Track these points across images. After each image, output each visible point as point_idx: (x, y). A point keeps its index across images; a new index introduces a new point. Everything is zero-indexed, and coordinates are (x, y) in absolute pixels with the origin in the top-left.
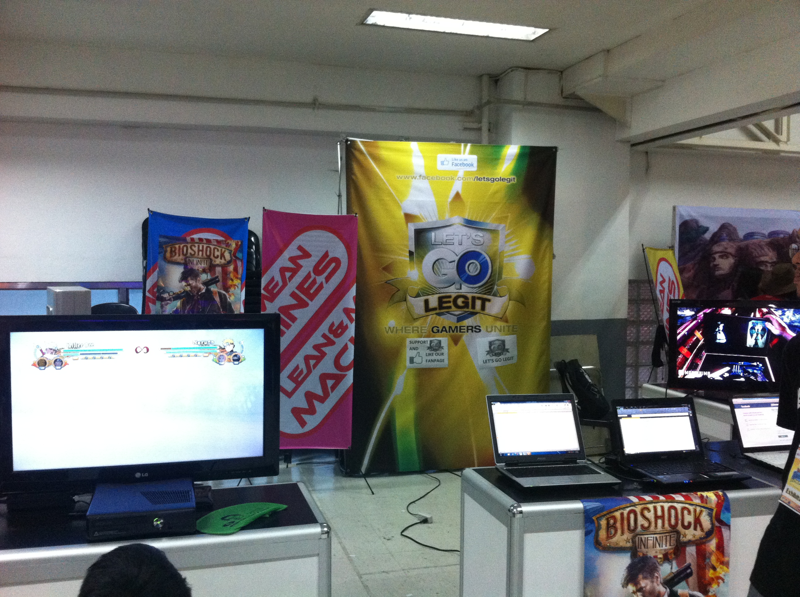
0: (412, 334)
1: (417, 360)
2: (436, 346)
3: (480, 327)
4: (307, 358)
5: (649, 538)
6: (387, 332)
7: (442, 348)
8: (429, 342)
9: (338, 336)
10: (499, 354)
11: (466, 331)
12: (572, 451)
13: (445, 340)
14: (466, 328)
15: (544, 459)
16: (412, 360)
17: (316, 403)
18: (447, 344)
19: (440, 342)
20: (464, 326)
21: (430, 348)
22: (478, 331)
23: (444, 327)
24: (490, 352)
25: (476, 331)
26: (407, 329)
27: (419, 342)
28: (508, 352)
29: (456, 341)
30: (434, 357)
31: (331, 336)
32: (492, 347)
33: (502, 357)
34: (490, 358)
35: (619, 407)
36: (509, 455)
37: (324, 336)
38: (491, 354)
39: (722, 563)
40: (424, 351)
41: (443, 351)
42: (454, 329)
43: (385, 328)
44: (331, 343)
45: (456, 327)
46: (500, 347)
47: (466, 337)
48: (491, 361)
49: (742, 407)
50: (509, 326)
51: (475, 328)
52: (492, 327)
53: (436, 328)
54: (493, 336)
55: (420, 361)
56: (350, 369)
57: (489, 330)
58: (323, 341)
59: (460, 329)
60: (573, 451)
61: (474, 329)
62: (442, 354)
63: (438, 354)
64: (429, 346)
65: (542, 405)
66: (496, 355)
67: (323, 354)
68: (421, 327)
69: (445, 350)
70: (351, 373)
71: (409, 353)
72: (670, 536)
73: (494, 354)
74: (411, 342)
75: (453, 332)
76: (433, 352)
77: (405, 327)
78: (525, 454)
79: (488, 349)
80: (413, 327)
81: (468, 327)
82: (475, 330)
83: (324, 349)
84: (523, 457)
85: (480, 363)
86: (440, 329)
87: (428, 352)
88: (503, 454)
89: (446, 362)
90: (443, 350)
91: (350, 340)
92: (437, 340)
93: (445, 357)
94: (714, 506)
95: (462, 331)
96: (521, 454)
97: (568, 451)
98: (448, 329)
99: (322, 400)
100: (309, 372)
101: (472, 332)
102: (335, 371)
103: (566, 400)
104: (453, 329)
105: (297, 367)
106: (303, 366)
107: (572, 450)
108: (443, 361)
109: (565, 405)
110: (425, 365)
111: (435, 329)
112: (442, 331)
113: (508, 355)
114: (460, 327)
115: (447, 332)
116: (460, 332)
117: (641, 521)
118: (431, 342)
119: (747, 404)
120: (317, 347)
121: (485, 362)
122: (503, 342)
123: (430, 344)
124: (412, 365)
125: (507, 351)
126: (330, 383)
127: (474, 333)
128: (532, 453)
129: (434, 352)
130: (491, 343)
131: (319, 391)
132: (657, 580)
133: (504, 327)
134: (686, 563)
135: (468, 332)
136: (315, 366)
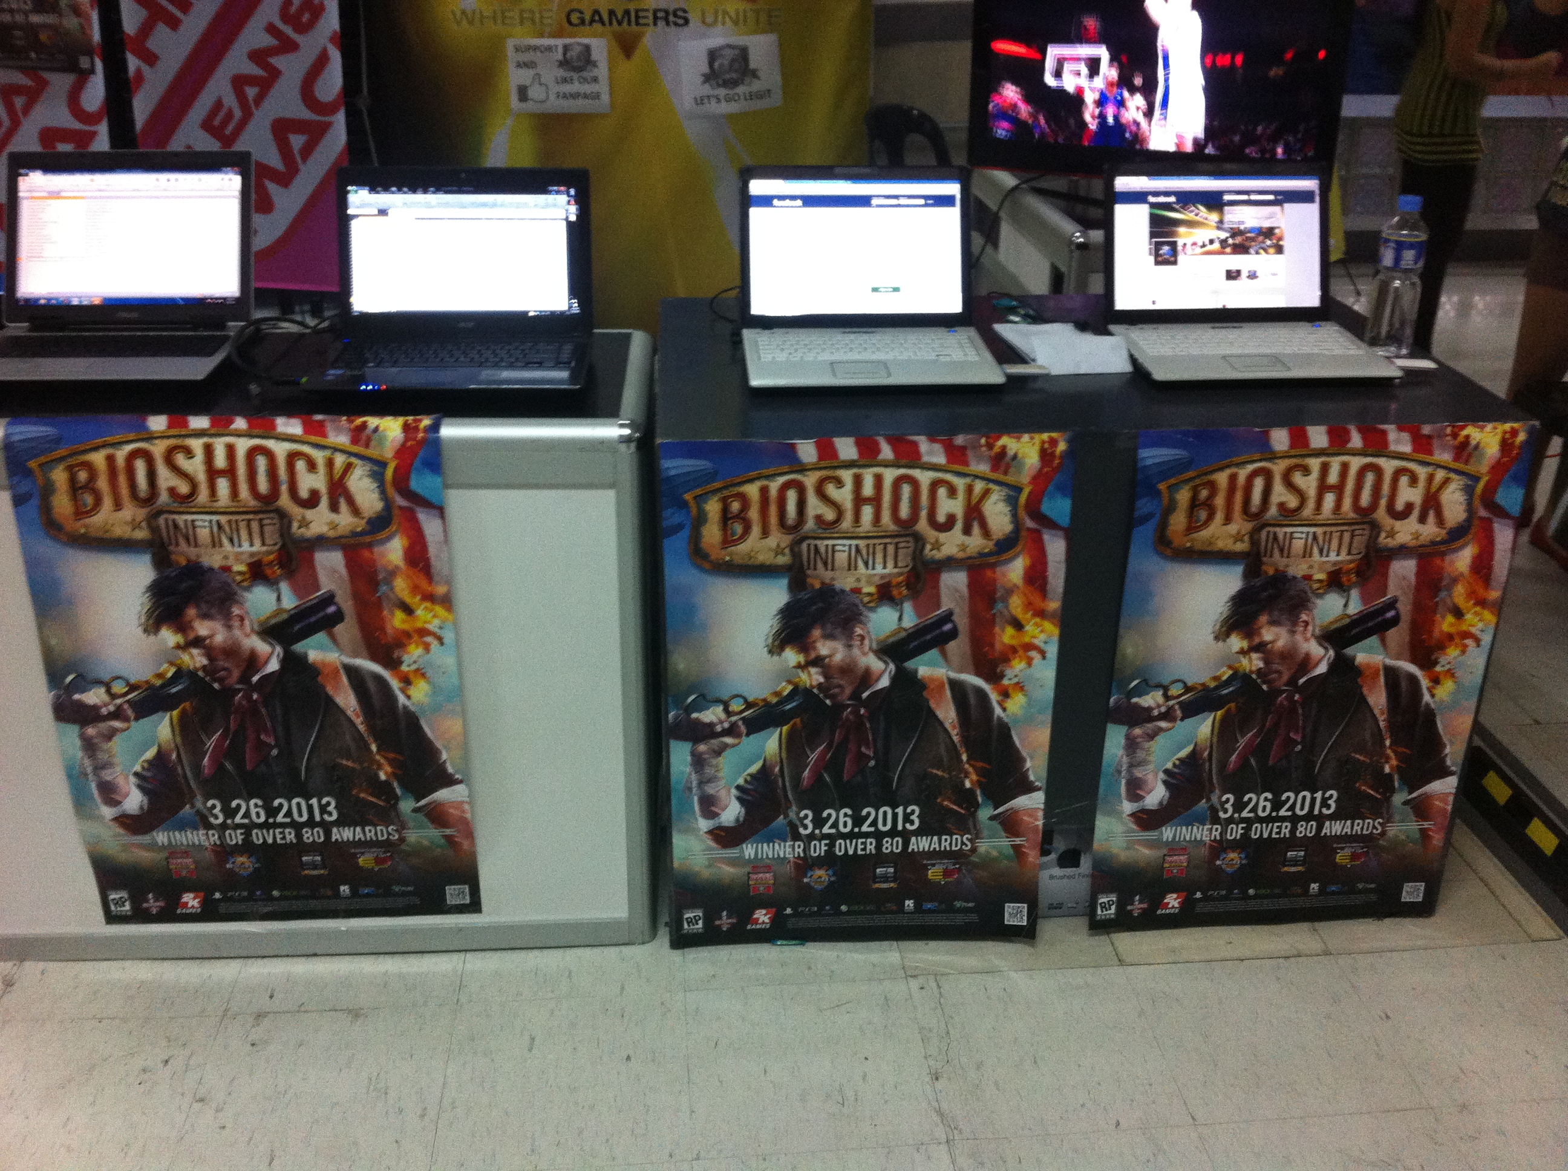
0: (518, 29)
1: (535, 92)
2: (579, 58)
3: (685, 11)
4: (239, 82)
5: (197, 523)
6: (458, 23)
7: (594, 64)
8: (560, 50)
9: (303, 28)
10: (734, 83)
11: (651, 21)
12: (217, 299)
13: (600, 46)
14: (650, 15)
15: (134, 315)
16: (523, 93)
17: (272, 187)
18: (605, 54)
19: (587, 48)
20: (647, 10)
21: (565, 63)
22: (681, 21)
23: (596, 12)
24: (711, 77)
25: (676, 24)
26: (507, 14)
27: (535, 48)
28: (758, 78)
29: (627, 46)
30: (576, 87)
31: (288, 30)
32: (716, 65)
33: (741, 90)
34: (711, 92)
35: (354, 188)
36: (42, 302)
37: (271, 29)
38: (714, 83)
39: (429, 597)
40: (550, 73)
41: (596, 72)
42: (623, 17)
43: (453, 12)
44: (288, 46)
45: (627, 12)
46: (736, 66)
47: (651, 37)
48: (713, 101)
49: (775, 202)
50: (757, 12)
51: (675, 15)
52: (716, 13)
53: (578, 15)
54: (717, 39)
55: (543, 96)
56: (338, 110)
57: (709, 19)
58: (268, 41)
59: (637, 17)
60: (220, 299)
61: (671, 18)
62: (595, 80)
63: (585, 80)
64: (560, 57)
65: (157, 180)
66: (725, 84)
67: (275, 74)
68: (541, 12)
69: (602, 71)
70: (340, 119)
71: (515, 76)
72: (261, 520)
73: (721, 82)
74: (517, 49)
75: (620, 23)
76: (572, 74)
77: (503, 13)
78: (85, 303)
79: (705, 69)
80: (522, 11)
81: (655, 12)
82: (674, 19)
83: (274, 61)
84: (80, 308)
85: (688, 103)
86: (587, 18)
87: (561, 73)
88: (27, 300)
89: (605, 98)
90: (596, 70)
91: (332, 40)
92: (579, 44)
93: (603, 88)
94: (388, 452)
95: (642, 21)
96: (75, 302)
97: (207, 299)
98: (605, 17)
99: (285, 179)
100: (247, 115)
101: (668, 24)
102: (305, 114)
103: (227, 166)
104: (620, 17)
105: (218, 105)
106: (230, 101)
107: (217, 295)
108: (597, 96)
109: (223, 179)
110: (556, 105)
111: (574, 18)
112: (592, 21)
113: (756, 86)
114: (637, 11)
115: (603, 24)
116: (637, 24)
117: (166, 479)
118: (566, 48)
119: (793, 198)
120: (258, 56)
121: (700, 101)
122: (743, 53)
123: (565, 54)
124: (523, 105)
125: (754, 74)
126: (297, 141)
127: (673, 28)
128: (105, 299)
129: (575, 76)
130: (713, 55)
131: (275, 161)
132: (242, 625)
133: (745, 11)
134: (318, 589)
135: (655, 24)
136: (259, 99)
